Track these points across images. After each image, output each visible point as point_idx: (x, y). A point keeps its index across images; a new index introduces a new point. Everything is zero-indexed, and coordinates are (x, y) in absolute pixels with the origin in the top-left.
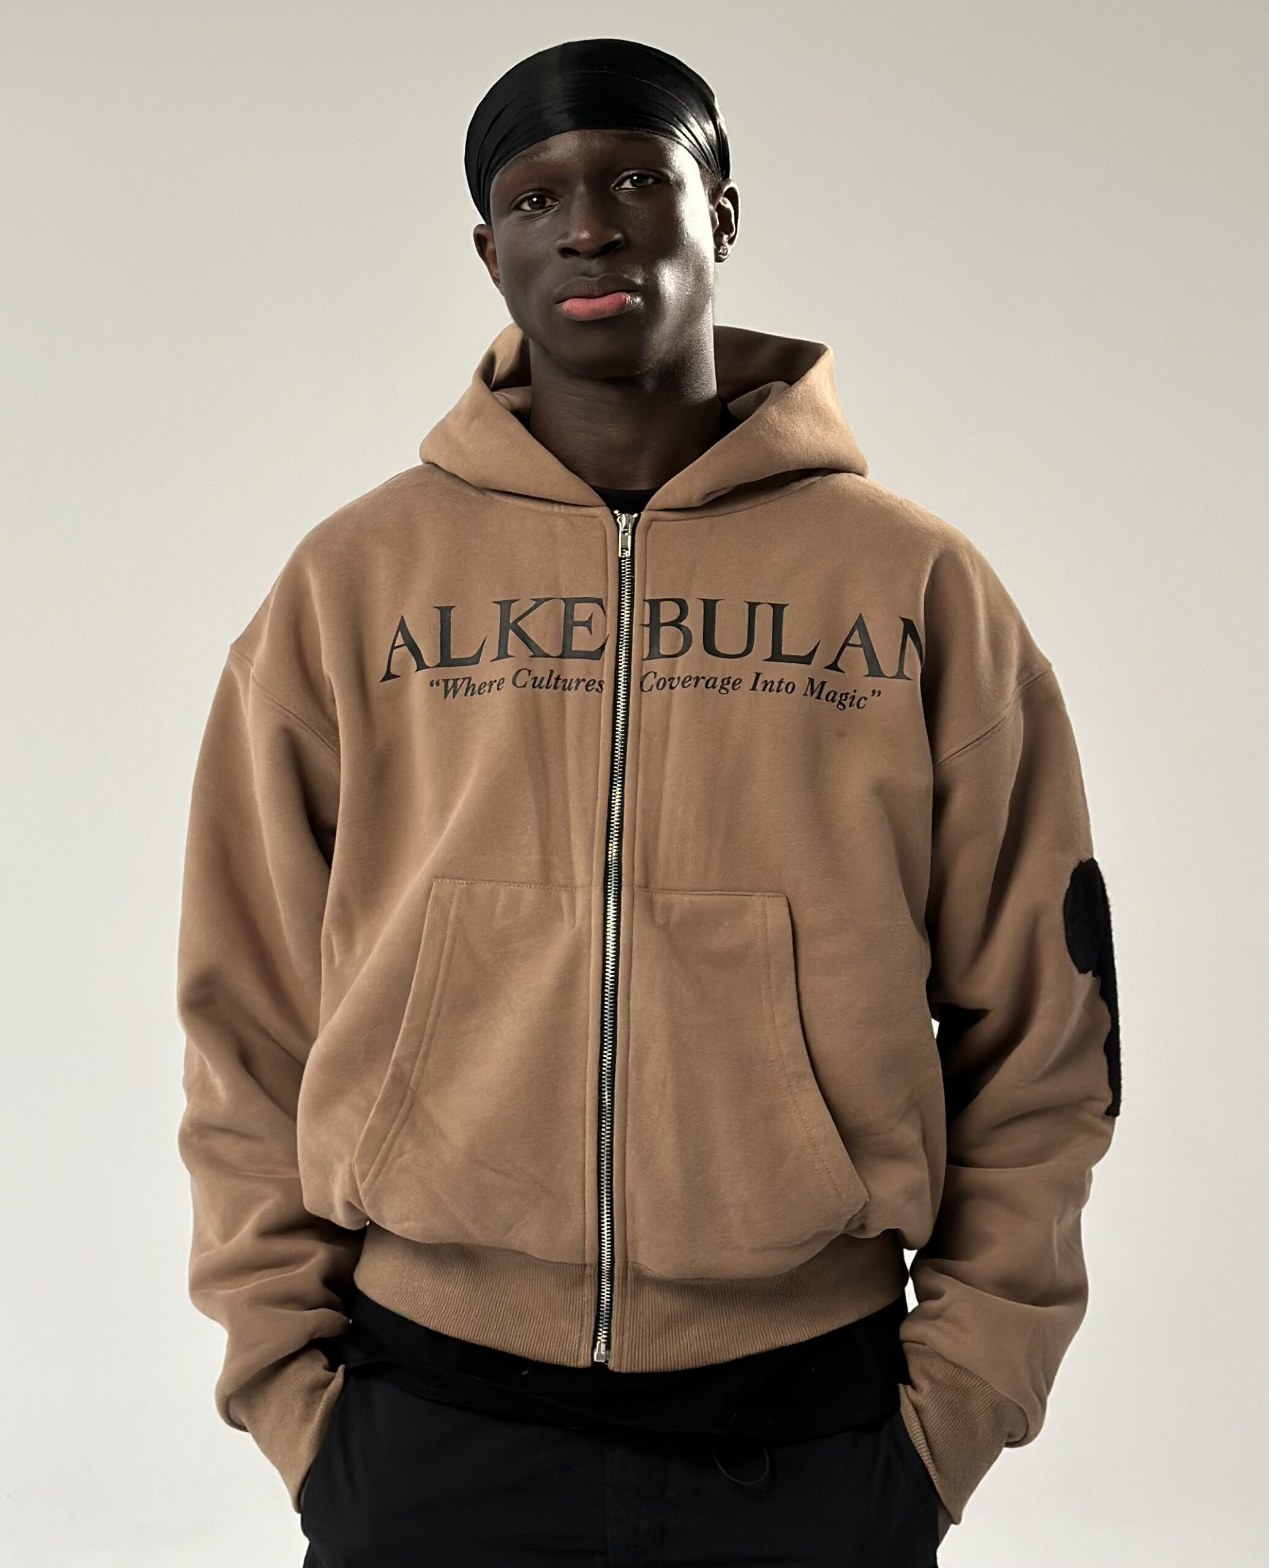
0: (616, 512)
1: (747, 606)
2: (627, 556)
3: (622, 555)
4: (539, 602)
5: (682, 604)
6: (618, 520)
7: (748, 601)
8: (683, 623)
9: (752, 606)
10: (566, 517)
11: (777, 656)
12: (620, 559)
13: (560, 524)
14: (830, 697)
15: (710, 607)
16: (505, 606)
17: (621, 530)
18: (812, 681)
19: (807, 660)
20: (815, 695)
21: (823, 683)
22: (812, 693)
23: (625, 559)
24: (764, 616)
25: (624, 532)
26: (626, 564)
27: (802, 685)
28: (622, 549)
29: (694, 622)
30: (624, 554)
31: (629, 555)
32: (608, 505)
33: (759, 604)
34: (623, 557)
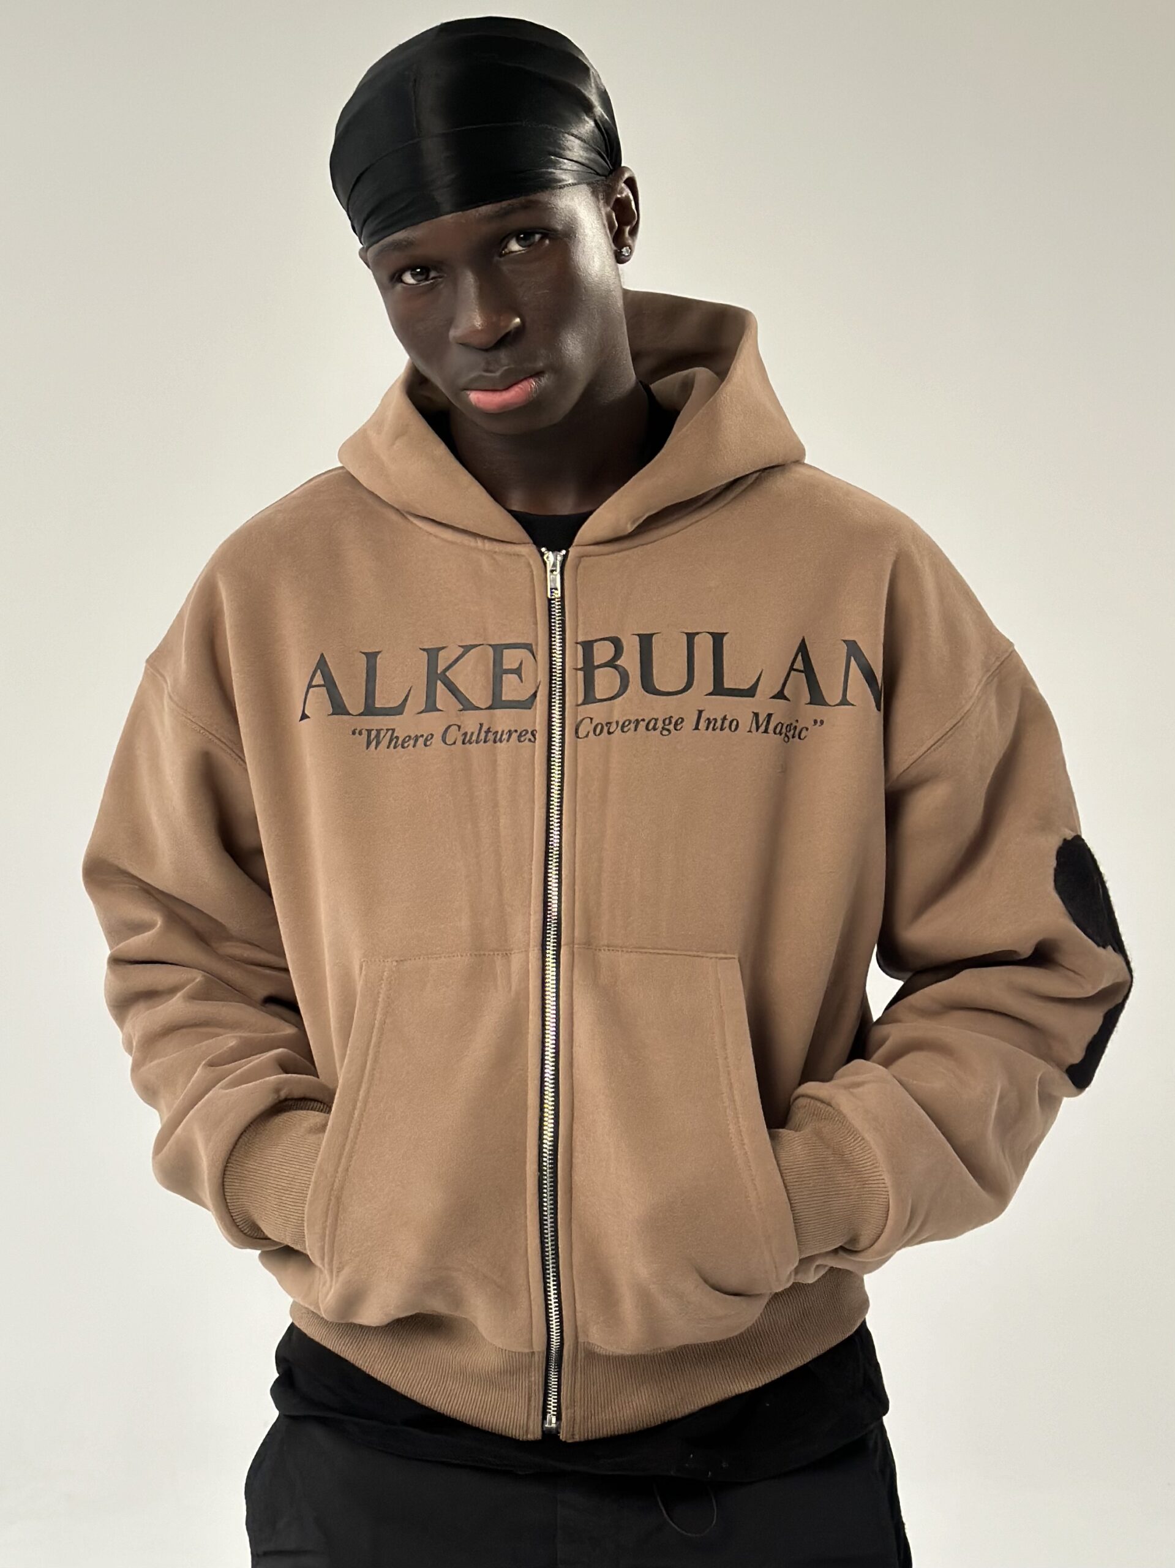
0: (543, 549)
1: (685, 637)
2: (557, 596)
3: (552, 596)
4: (467, 649)
5: (617, 643)
6: (545, 557)
7: (686, 631)
8: (618, 663)
9: (691, 637)
10: (491, 554)
11: (719, 689)
12: (550, 600)
13: (485, 561)
14: (778, 731)
15: (646, 641)
16: (433, 654)
17: (549, 568)
18: (756, 715)
19: (751, 692)
20: (762, 728)
21: (770, 716)
22: (757, 729)
23: (554, 599)
24: (704, 647)
25: (552, 571)
26: (556, 604)
27: (746, 721)
28: (551, 589)
29: (630, 661)
30: (553, 594)
31: (559, 595)
32: (535, 543)
33: (698, 633)
34: (553, 597)
